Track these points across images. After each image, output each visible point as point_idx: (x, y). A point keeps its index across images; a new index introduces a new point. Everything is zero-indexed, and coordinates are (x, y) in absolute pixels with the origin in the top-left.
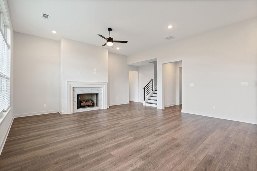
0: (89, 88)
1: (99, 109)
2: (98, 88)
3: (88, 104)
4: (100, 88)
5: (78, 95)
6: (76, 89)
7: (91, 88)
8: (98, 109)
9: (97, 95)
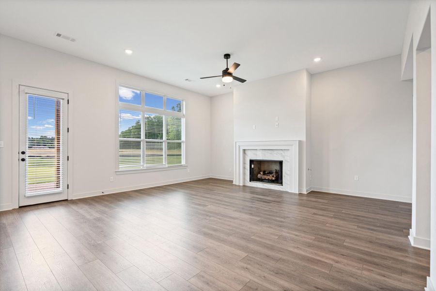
0: (267, 151)
1: (284, 190)
2: (281, 152)
3: (267, 177)
4: (286, 152)
5: (252, 162)
6: (248, 153)
7: (270, 152)
8: (281, 190)
9: (281, 163)
